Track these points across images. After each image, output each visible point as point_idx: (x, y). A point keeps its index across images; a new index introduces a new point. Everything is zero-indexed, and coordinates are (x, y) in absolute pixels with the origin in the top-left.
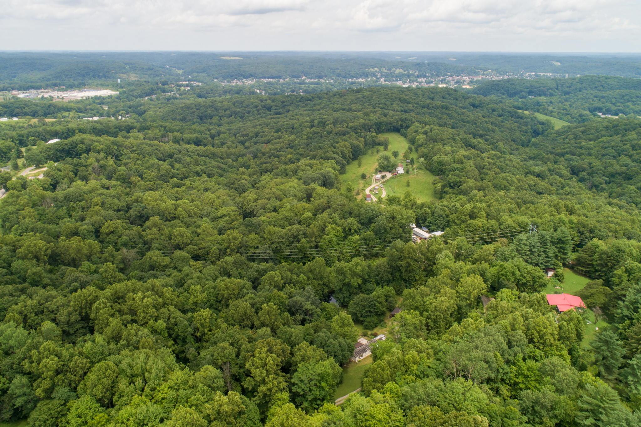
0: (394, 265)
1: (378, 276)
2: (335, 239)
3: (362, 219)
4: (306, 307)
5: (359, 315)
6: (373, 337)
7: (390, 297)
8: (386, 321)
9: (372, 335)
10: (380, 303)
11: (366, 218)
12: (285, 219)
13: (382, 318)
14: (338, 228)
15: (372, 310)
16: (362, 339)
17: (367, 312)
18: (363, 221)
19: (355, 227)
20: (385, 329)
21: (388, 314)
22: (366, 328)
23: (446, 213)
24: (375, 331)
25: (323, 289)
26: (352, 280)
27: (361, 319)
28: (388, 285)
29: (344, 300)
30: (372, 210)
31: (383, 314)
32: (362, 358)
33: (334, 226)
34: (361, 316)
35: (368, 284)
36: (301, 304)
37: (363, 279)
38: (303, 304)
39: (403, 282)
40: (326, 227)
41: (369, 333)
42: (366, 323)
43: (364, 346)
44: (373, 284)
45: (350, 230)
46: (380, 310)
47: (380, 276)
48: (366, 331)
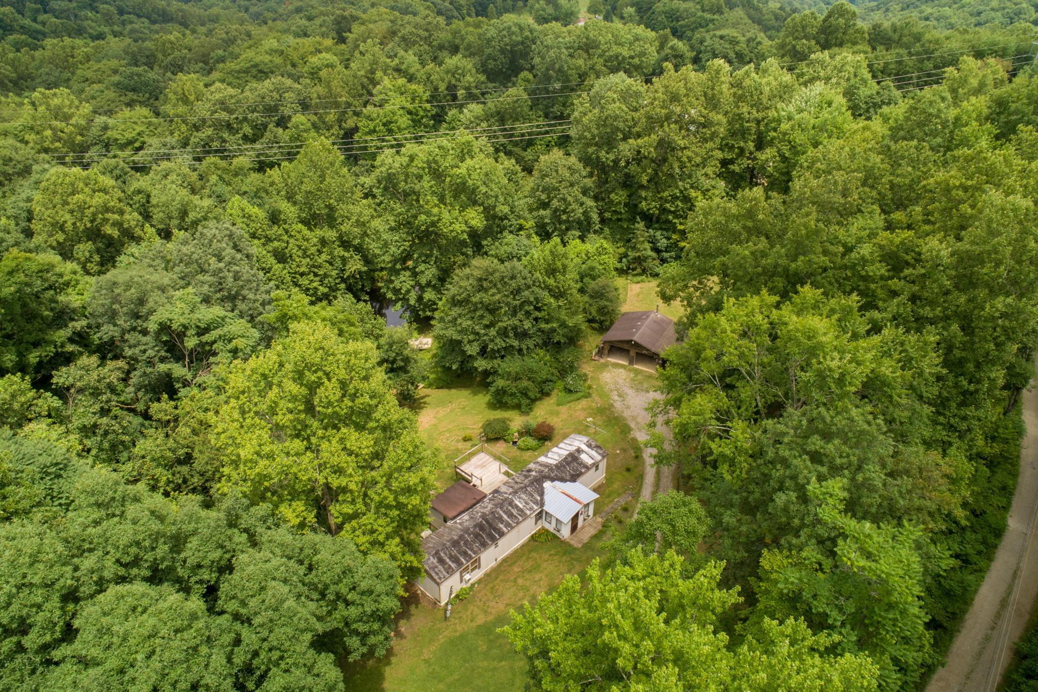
0: (606, 157)
1: (545, 205)
2: (404, 121)
3: (489, 57)
4: (161, 315)
5: (472, 349)
6: (531, 441)
7: (594, 278)
8: (587, 368)
9: (527, 432)
10: (559, 294)
11: (502, 51)
12: (254, 71)
13: (567, 356)
14: (414, 87)
15: (527, 325)
16: (482, 457)
17: (504, 333)
18: (491, 64)
19: (469, 78)
20: (584, 403)
21: (592, 342)
22: (500, 402)
23: (737, 48)
24: (542, 413)
25: (344, 260)
26: (446, 216)
27: (481, 364)
28: (582, 238)
29: (420, 299)
30: (521, 29)
31: (573, 339)
32: (474, 577)
33: (402, 81)
34: (483, 352)
35: (509, 238)
36: (141, 302)
37: (489, 213)
38: (154, 298)
39: (641, 225)
40: (375, 83)
41: (517, 421)
42: (500, 383)
43: (486, 507)
44: (529, 237)
45: (451, 88)
46: (563, 325)
47: (555, 203)
48: (499, 414)
